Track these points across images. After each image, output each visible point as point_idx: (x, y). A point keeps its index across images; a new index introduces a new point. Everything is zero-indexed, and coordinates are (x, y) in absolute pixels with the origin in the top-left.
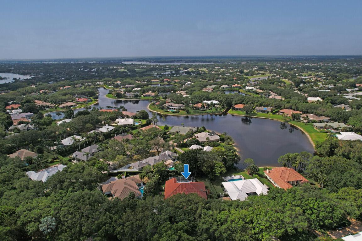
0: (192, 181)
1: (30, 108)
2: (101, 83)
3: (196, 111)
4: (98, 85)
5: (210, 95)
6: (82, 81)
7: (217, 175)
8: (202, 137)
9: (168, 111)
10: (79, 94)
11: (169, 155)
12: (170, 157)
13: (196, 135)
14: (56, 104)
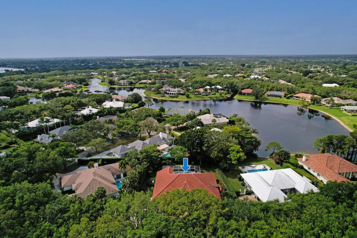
0: (196, 172)
1: (7, 91)
2: (95, 73)
3: (198, 96)
4: (92, 75)
5: (213, 81)
6: (75, 71)
7: (233, 162)
8: (206, 119)
9: (165, 96)
10: (69, 81)
11: (164, 139)
12: (165, 141)
13: (199, 117)
14: (41, 90)
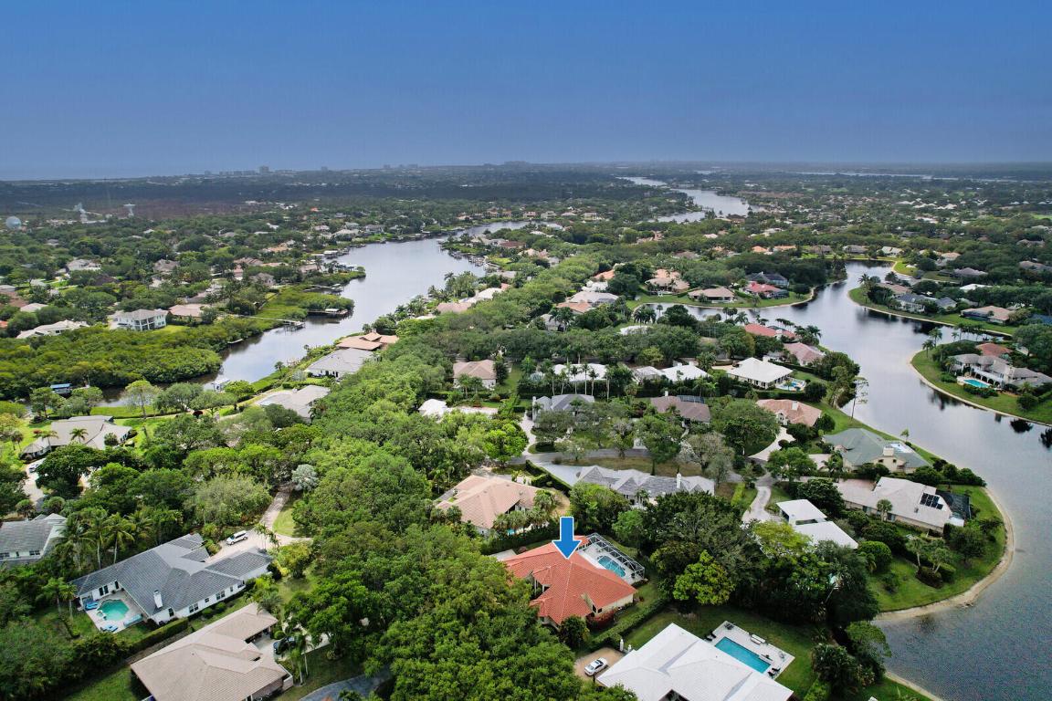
9: (954, 382)
14: (693, 287)
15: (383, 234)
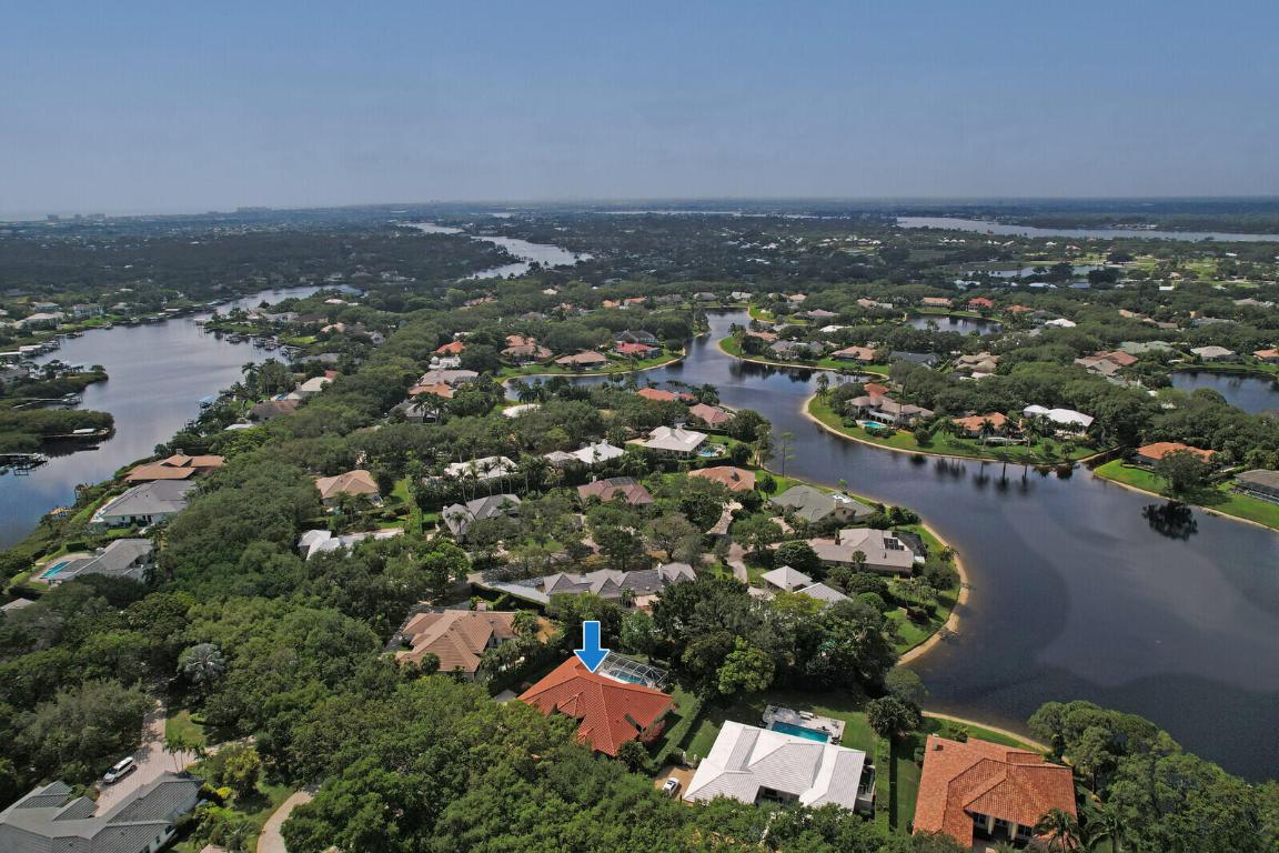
2: (745, 295)
3: (963, 441)
4: (733, 300)
9: (857, 426)
10: (638, 329)
11: (666, 580)
14: (558, 352)
15: (104, 317)
